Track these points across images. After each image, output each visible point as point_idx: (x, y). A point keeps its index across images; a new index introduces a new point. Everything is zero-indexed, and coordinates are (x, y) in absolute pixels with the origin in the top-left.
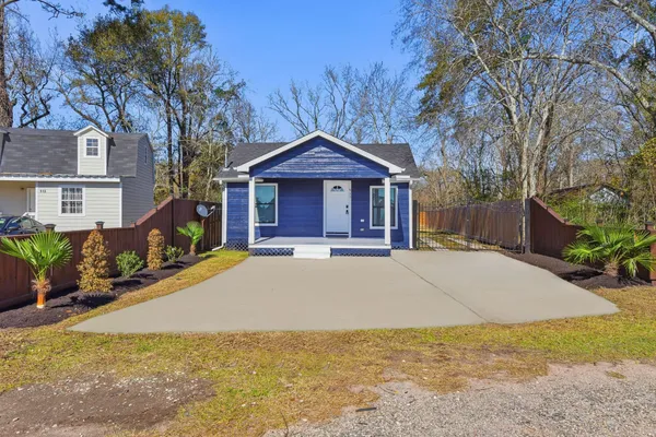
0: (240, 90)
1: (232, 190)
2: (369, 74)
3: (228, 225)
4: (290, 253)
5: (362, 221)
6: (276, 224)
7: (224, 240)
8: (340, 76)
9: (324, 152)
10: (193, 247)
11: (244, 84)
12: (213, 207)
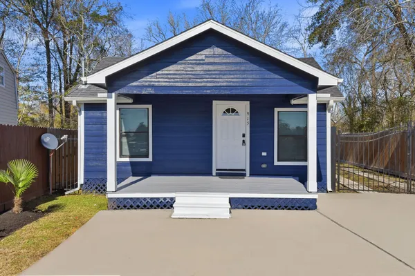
0: (117, 15)
1: (91, 113)
2: (245, 6)
3: (86, 160)
4: (168, 204)
5: (264, 154)
6: (150, 159)
7: (81, 180)
8: (216, 9)
9: (219, 56)
10: (17, 199)
11: (121, 9)
12: (65, 137)
